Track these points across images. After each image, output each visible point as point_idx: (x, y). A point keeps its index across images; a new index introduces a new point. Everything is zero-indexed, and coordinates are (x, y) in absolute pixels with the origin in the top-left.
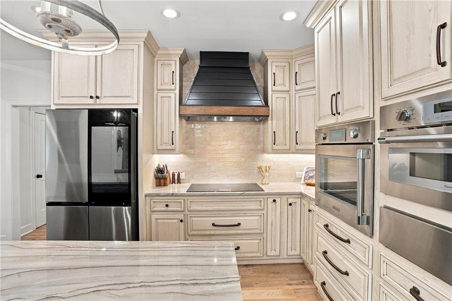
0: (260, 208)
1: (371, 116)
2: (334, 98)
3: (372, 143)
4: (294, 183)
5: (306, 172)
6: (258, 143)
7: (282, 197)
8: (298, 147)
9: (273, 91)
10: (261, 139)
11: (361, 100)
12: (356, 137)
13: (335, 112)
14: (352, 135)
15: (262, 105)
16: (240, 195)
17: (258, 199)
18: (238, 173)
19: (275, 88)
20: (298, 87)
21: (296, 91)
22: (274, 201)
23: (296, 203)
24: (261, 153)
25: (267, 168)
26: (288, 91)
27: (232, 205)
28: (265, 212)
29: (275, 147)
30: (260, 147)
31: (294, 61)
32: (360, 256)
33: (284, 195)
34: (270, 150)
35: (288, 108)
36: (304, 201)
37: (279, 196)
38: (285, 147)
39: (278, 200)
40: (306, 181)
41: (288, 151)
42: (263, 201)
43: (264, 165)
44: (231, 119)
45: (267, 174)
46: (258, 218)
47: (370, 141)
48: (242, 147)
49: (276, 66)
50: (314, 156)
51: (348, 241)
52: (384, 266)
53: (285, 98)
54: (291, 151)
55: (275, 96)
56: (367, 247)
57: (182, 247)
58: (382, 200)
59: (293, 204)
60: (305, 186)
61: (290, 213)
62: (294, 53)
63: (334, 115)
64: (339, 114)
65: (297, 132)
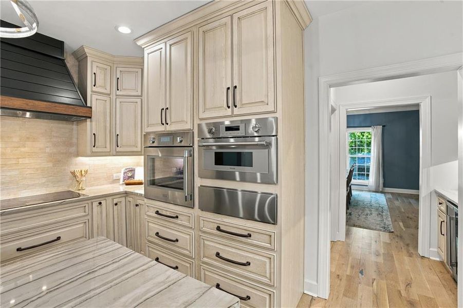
0: (84, 214)
1: (192, 129)
2: (164, 111)
3: (192, 147)
4: (113, 185)
5: (124, 173)
6: (71, 145)
7: (106, 198)
8: (118, 149)
9: (92, 91)
10: (74, 140)
11: (185, 117)
12: (181, 141)
13: (164, 122)
14: (179, 141)
15: (82, 104)
16: (61, 204)
17: (82, 206)
18: (44, 181)
19: (95, 89)
20: (119, 93)
21: (117, 95)
22: (100, 203)
23: (121, 202)
24: (74, 156)
25: (83, 172)
26: (109, 95)
27: (47, 218)
28: (89, 217)
29: (95, 149)
30: (73, 149)
31: (115, 66)
32: (186, 224)
33: (109, 196)
34: (89, 152)
35: (108, 111)
36: (129, 199)
37: (104, 198)
38: (105, 150)
39: (103, 202)
40: (126, 181)
41: (108, 154)
42: (87, 206)
43: (77, 170)
44: (28, 115)
45: (84, 179)
46: (82, 225)
47: (191, 145)
48: (48, 150)
49: (97, 67)
50: (143, 157)
51: (177, 217)
52: (202, 222)
53: (106, 101)
54: (111, 153)
55: (95, 97)
56: (190, 215)
57: (49, 258)
58: (199, 182)
59: (118, 203)
60: (125, 186)
61: (116, 213)
62: (115, 59)
63: (163, 124)
64: (167, 124)
65: (118, 135)
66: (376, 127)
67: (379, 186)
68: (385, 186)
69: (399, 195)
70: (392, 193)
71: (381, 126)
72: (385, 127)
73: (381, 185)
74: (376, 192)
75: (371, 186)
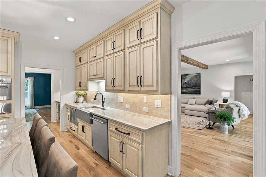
66: (30, 78)
67: (32, 106)
68: (35, 105)
69: (42, 108)
70: (39, 108)
71: (33, 78)
72: (35, 78)
73: (33, 105)
74: (31, 109)
75: (28, 106)
